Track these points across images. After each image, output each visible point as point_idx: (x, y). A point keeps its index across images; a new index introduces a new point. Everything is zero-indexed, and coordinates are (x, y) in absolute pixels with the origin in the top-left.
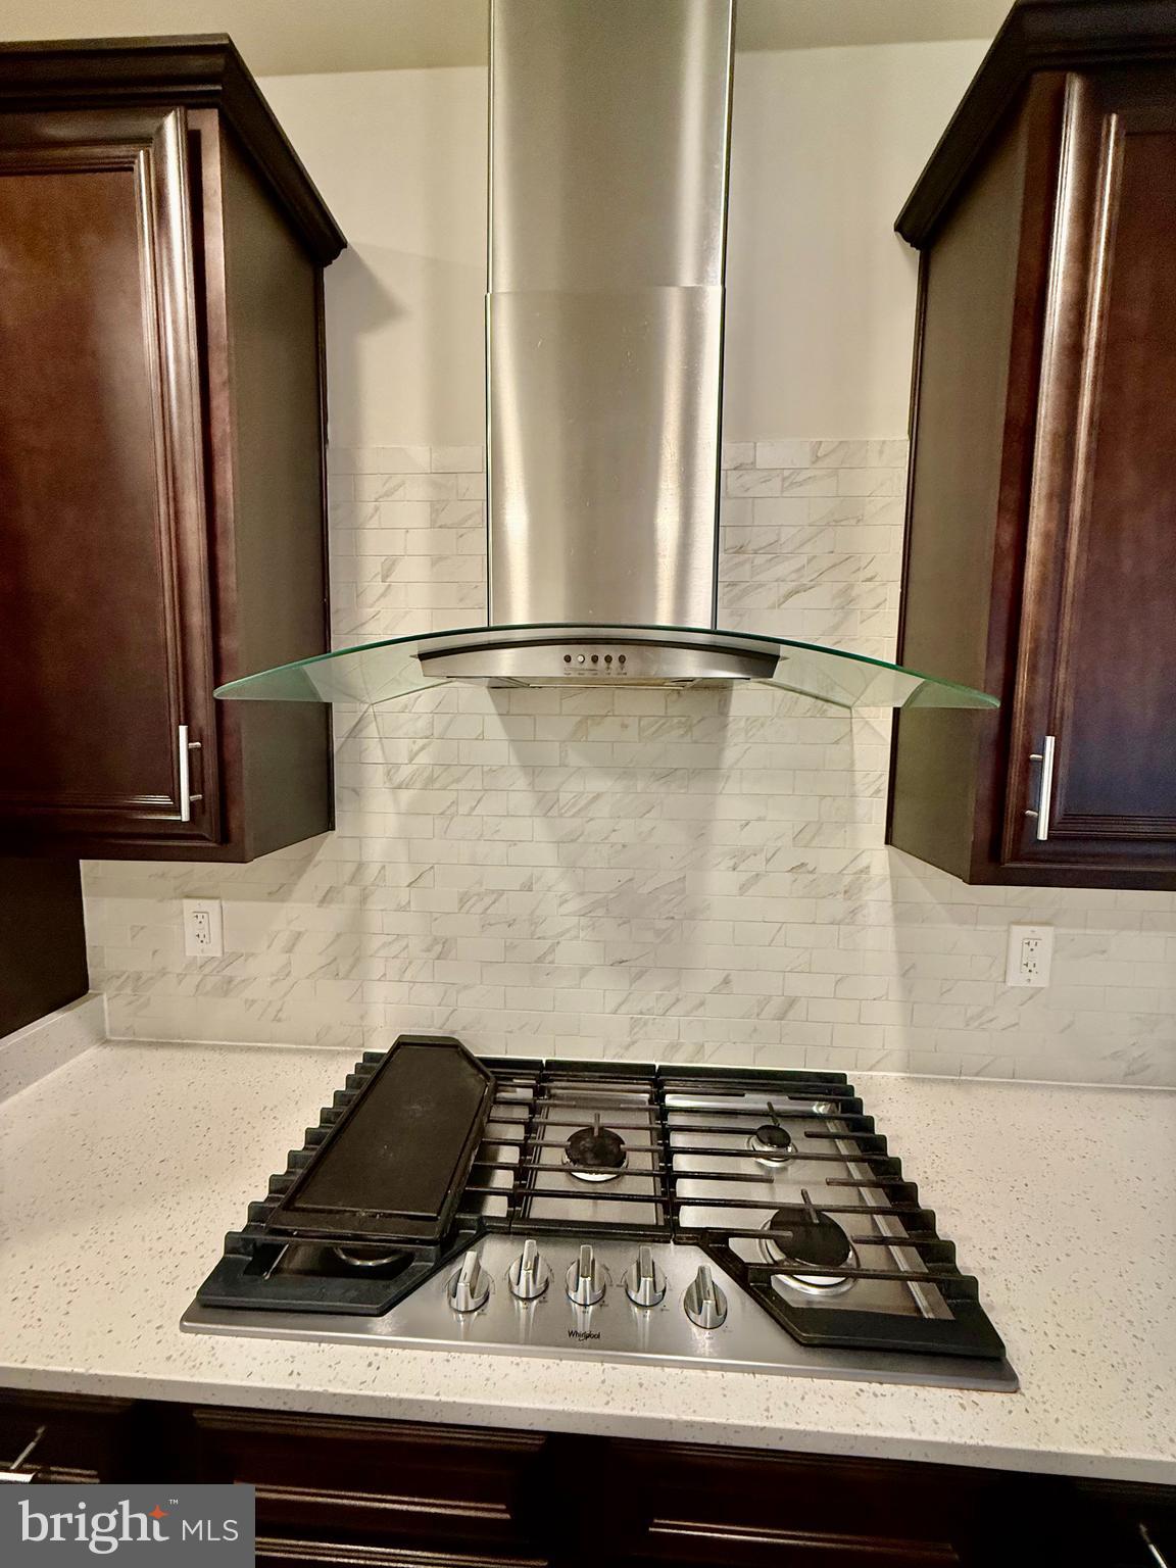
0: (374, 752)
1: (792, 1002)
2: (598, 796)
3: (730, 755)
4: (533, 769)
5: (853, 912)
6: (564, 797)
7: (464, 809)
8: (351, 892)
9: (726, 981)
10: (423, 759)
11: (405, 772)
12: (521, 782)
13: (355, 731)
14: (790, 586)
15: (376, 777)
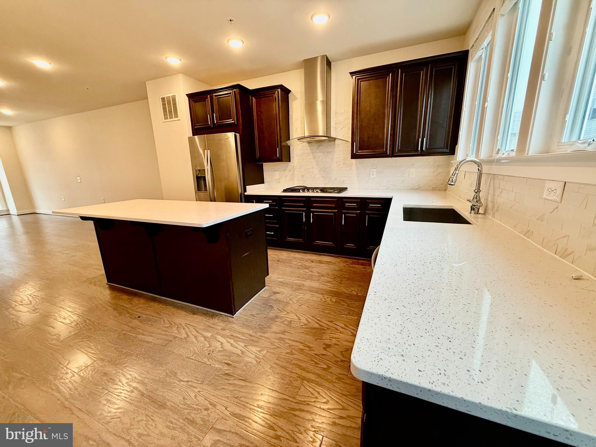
0: (295, 152)
1: (344, 181)
2: (320, 156)
3: (335, 150)
4: (313, 153)
5: (351, 169)
6: (316, 156)
7: (305, 158)
8: (292, 170)
9: (336, 179)
10: (300, 152)
11: (298, 155)
12: (311, 155)
13: (293, 150)
14: (342, 127)
15: (295, 155)
